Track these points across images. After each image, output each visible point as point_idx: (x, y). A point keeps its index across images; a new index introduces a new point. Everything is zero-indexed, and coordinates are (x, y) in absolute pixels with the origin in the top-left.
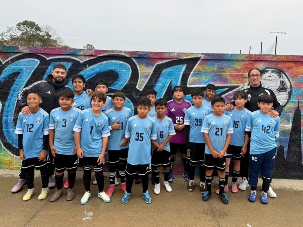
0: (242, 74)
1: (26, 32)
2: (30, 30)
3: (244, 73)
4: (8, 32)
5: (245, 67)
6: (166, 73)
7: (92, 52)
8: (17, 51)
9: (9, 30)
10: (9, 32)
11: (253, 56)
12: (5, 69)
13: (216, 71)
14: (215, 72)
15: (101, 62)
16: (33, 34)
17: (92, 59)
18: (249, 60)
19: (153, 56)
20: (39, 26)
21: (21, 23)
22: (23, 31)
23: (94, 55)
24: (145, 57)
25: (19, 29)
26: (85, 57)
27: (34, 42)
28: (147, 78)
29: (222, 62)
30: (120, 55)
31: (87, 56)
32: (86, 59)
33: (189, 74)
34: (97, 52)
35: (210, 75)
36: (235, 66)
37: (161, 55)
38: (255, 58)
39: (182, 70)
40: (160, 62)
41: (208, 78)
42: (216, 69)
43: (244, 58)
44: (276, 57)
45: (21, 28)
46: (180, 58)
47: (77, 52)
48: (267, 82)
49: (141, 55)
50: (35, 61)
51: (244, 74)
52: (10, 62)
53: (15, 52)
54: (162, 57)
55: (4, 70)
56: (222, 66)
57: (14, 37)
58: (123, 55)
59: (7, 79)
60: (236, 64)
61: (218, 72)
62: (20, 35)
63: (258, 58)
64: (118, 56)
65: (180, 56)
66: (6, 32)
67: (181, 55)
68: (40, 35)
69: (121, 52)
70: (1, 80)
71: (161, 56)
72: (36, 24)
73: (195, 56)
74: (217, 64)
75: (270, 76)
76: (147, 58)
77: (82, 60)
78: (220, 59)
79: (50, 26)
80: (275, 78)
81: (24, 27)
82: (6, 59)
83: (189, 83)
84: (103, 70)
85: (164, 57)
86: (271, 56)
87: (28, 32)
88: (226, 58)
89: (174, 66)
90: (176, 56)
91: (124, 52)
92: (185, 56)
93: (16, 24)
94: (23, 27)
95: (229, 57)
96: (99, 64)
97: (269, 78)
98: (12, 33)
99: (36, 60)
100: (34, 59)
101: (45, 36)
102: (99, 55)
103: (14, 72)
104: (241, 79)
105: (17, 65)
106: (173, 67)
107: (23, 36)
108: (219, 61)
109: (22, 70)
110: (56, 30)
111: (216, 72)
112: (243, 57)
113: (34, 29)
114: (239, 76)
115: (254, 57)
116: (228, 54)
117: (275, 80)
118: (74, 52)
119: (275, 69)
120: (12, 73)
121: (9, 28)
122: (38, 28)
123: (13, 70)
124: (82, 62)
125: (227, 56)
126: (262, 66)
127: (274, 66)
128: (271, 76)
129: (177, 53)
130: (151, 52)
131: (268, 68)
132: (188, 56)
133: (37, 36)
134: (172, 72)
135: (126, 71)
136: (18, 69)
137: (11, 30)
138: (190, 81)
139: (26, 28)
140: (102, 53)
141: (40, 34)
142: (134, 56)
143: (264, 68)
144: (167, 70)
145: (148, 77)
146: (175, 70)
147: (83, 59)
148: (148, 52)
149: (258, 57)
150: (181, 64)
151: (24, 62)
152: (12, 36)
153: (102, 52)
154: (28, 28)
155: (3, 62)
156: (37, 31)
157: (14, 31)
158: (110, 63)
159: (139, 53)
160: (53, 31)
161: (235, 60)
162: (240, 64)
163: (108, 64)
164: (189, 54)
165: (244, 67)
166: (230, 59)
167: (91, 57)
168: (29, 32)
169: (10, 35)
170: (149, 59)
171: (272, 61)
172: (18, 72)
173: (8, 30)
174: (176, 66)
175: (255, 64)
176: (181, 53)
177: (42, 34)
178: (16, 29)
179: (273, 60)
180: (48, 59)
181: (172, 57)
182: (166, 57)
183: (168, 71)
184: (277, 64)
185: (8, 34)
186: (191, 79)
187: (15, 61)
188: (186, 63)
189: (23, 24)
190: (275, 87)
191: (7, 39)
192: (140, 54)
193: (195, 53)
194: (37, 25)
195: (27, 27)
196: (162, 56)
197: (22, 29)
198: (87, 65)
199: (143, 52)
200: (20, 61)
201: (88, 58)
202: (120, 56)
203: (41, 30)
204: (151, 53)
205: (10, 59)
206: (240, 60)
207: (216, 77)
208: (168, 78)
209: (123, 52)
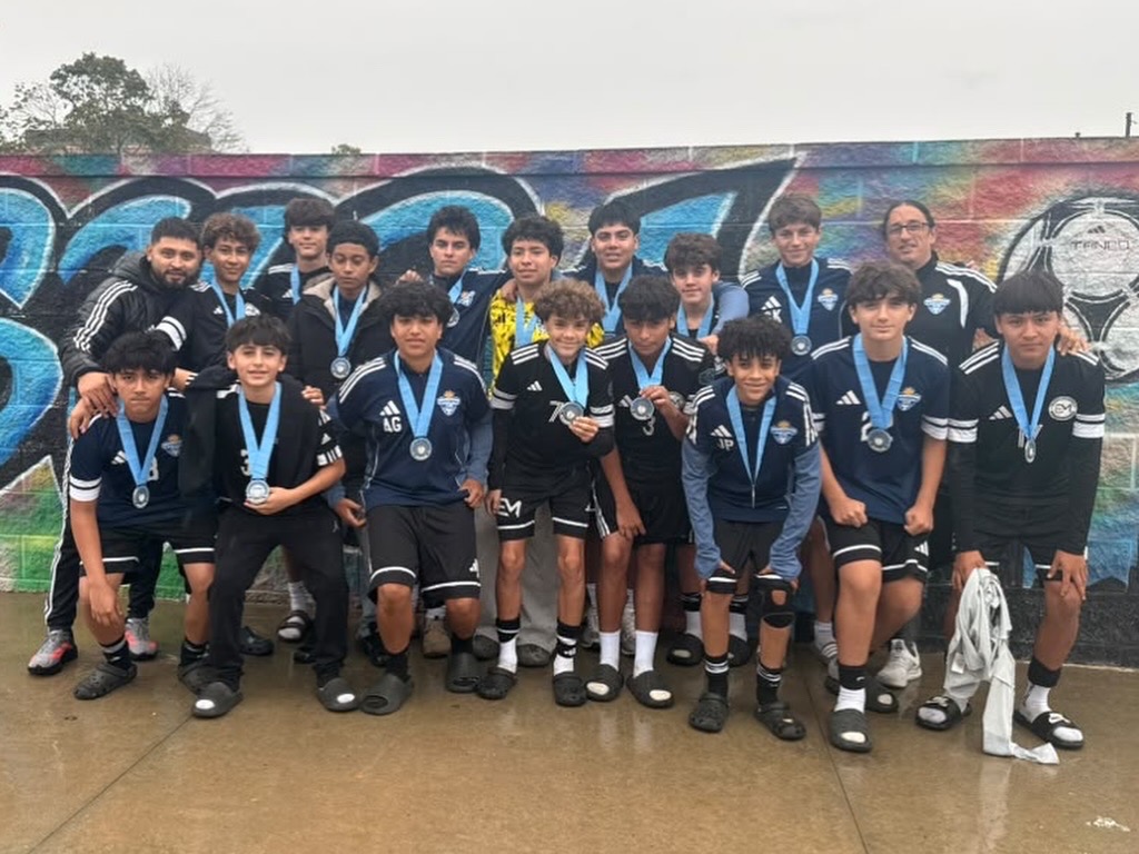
0: (974, 222)
1: (89, 105)
2: (106, 96)
3: (982, 218)
4: (20, 107)
5: (983, 193)
6: (650, 230)
7: (372, 166)
8: (116, 171)
9: (25, 100)
10: (25, 109)
11: (1019, 146)
12: (75, 237)
13: (859, 215)
14: (855, 220)
15: (404, 198)
16: (118, 109)
17: (373, 191)
18: (1001, 165)
19: (601, 165)
20: (143, 75)
21: (69, 70)
22: (78, 99)
23: (377, 173)
24: (567, 170)
25: (60, 92)
26: (346, 183)
27: (120, 144)
28: (577, 254)
29: (885, 176)
30: (472, 169)
31: (353, 178)
32: (351, 189)
33: (748, 231)
34: (389, 162)
35: (837, 233)
36: (944, 191)
37: (630, 160)
38: (1027, 156)
39: (715, 217)
40: (629, 187)
41: (828, 242)
42: (859, 203)
43: (980, 154)
44: (1125, 147)
45: (68, 87)
46: (707, 168)
47: (320, 167)
48: (1087, 255)
49: (553, 163)
50: (174, 203)
51: (981, 222)
52: (90, 210)
53: (110, 173)
54: (635, 168)
55: (73, 240)
56: (887, 191)
57: (43, 128)
58: (483, 170)
59: (83, 271)
60: (946, 183)
61: (871, 220)
62: (67, 117)
63: (1041, 154)
64: (467, 174)
65: (709, 160)
66: (13, 109)
67: (712, 154)
68: (143, 114)
69: (477, 156)
70: (63, 277)
71: (630, 164)
72: (129, 69)
73: (772, 158)
74: (865, 186)
75: (1100, 227)
76: (576, 174)
77: (337, 196)
78: (876, 163)
79: (183, 74)
80: (1124, 234)
81: (83, 82)
82: (80, 201)
83: (747, 268)
84: (410, 228)
85: (643, 166)
86: (1100, 145)
87: (97, 101)
88: (901, 161)
89: (682, 199)
90: (691, 159)
91: (488, 159)
92: (728, 160)
93: (50, 74)
94: (76, 84)
95: (915, 153)
96: (396, 206)
97: (1094, 237)
98: (35, 110)
99: (177, 200)
100: (171, 199)
101: (166, 117)
102: (396, 175)
103: (105, 245)
104: (971, 244)
105: (116, 222)
106: (682, 203)
107: (79, 122)
108: (874, 173)
109: (131, 238)
110: (206, 89)
111: (862, 220)
112: (975, 153)
113: (121, 89)
114: (959, 233)
115: (1022, 150)
116: (910, 144)
117: (1124, 244)
118: (309, 168)
119: (1121, 196)
120: (98, 249)
121: (24, 90)
122: (136, 86)
123: (103, 241)
124: (335, 202)
125: (904, 149)
126: (1061, 186)
127: (1117, 185)
128: (1105, 228)
129: (695, 148)
130: (591, 151)
131: (1090, 194)
132: (739, 158)
133: (132, 118)
134: (676, 223)
135: (495, 228)
136: (120, 233)
137: (29, 100)
138: (749, 257)
139: (87, 87)
140: (408, 167)
141: (146, 109)
142: (525, 170)
143: (1069, 193)
144: (657, 217)
145: (579, 248)
146: (689, 217)
147: (339, 192)
148: (581, 153)
149: (1040, 149)
150: (713, 191)
151: (138, 208)
152: (34, 123)
153: (410, 162)
154: (95, 87)
155: (69, 211)
156: (133, 99)
157: (43, 104)
158: (435, 202)
159: (542, 159)
160: (198, 95)
161: (941, 166)
162: (964, 182)
163: (428, 205)
164: (747, 152)
165: (978, 195)
166: (921, 162)
167: (367, 184)
168: (101, 105)
169: (29, 121)
170: (585, 179)
171: (1104, 163)
172: (118, 246)
173: (19, 100)
174: (693, 203)
175: (1030, 177)
176: (712, 148)
177: (153, 111)
178: (52, 92)
179: (1111, 160)
180: (219, 195)
181: (674, 167)
182: (652, 167)
183: (657, 221)
184: (1132, 176)
185: (19, 118)
186: (755, 250)
187: (107, 208)
188: (734, 188)
189: (78, 69)
190: (1122, 275)
191: (16, 136)
192: (547, 161)
193: (772, 146)
194: (134, 72)
195: (91, 81)
196: (636, 166)
197: (74, 93)
198: (355, 213)
199: (562, 153)
200: (126, 207)
201: (359, 187)
202: (472, 173)
203: (150, 93)
204: (589, 154)
205: (90, 200)
206: (965, 166)
207: (860, 237)
208: (657, 251)
209: (485, 156)
